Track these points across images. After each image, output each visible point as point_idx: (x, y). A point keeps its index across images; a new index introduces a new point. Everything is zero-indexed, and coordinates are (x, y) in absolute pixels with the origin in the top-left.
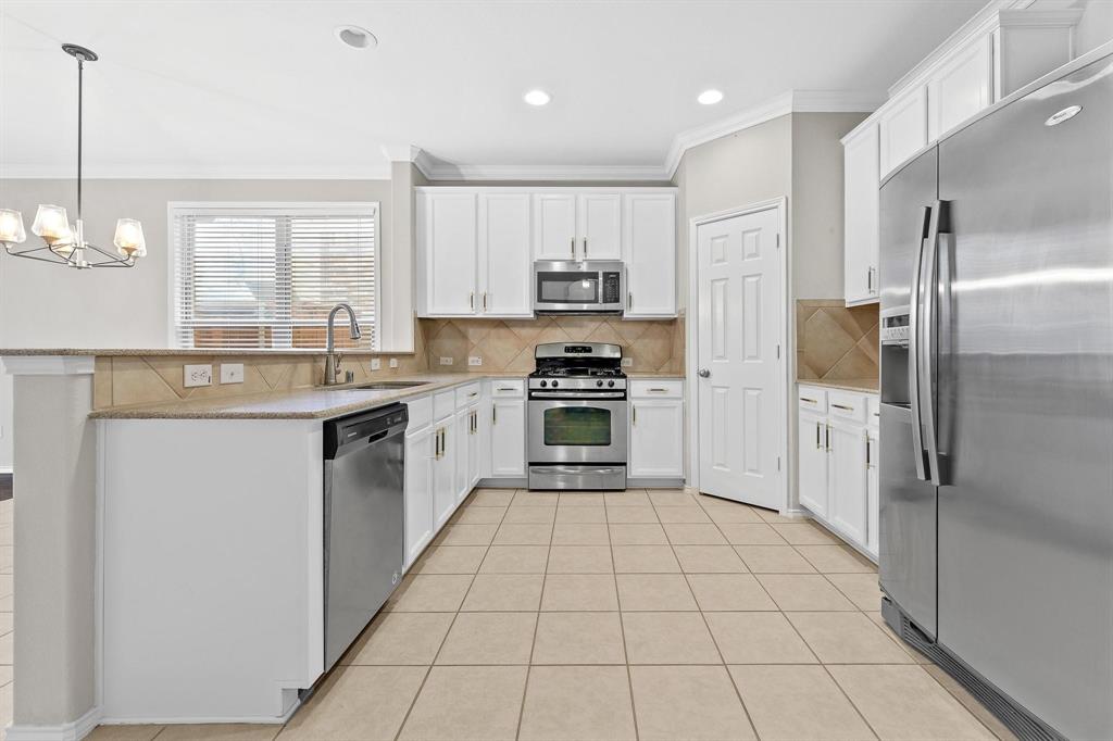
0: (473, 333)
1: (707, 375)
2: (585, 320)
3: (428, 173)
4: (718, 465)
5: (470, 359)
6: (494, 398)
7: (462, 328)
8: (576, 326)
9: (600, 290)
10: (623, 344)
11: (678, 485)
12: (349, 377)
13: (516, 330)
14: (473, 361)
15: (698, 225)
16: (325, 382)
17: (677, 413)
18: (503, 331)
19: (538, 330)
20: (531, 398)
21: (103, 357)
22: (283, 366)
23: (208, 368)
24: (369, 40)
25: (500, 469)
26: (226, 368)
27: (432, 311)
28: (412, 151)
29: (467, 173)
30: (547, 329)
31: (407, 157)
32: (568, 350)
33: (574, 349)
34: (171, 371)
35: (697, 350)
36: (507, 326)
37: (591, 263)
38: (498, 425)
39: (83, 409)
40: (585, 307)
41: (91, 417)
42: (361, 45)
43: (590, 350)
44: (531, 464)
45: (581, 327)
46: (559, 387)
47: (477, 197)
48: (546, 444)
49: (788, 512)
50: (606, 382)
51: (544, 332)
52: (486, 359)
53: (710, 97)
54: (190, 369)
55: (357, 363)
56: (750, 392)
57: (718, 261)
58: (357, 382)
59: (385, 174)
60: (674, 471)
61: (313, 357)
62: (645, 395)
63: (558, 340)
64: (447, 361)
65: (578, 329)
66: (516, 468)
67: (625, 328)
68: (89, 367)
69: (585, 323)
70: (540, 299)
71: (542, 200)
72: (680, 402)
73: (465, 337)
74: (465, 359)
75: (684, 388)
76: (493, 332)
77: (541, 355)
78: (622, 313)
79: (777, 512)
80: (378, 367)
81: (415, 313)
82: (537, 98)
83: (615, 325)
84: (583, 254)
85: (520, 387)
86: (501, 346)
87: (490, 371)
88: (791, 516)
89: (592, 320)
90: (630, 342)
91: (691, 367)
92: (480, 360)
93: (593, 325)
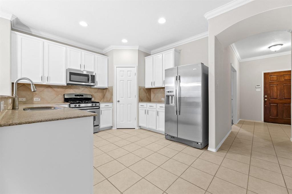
1: (119, 101)
4: (121, 121)
5: (34, 98)
8: (77, 89)
9: (90, 79)
10: (91, 94)
11: (111, 128)
15: (117, 67)
16: (13, 108)
17: (111, 111)
19: (64, 89)
29: (33, 32)
31: (10, 18)
32: (76, 96)
33: (78, 95)
35: (116, 96)
36: (52, 88)
37: (87, 72)
40: (84, 84)
43: (82, 96)
45: (79, 89)
49: (137, 128)
52: (42, 99)
53: (125, 41)
56: (129, 105)
57: (122, 76)
60: (111, 125)
62: (104, 107)
63: (72, 92)
65: (78, 90)
67: (92, 90)
69: (80, 88)
70: (70, 80)
71: (70, 50)
72: (112, 108)
74: (32, 99)
75: (113, 104)
76: (46, 89)
77: (65, 97)
79: (135, 128)
83: (89, 89)
86: (48, 94)
87: (44, 103)
88: (138, 128)
89: (82, 87)
90: (93, 93)
91: (115, 100)
92: (40, 99)
93: (83, 89)
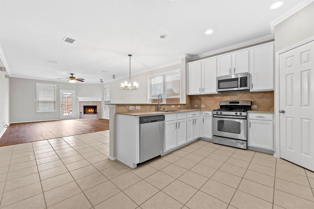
0: (202, 98)
1: (283, 112)
2: (237, 93)
3: (191, 58)
4: (289, 148)
5: (202, 105)
6: (203, 116)
7: (200, 97)
8: (234, 95)
9: (239, 83)
10: (252, 100)
12: (164, 109)
13: (214, 97)
14: (203, 106)
15: (279, 54)
16: (158, 110)
17: (270, 126)
18: (211, 98)
19: (221, 97)
20: (213, 117)
21: (117, 105)
22: (149, 107)
23: (133, 107)
24: (166, 36)
25: (205, 136)
26: (137, 107)
27: (191, 93)
28: (185, 55)
29: (201, 56)
30: (224, 97)
31: (184, 57)
32: (230, 103)
33: (233, 103)
34: (127, 107)
35: (279, 103)
36: (212, 96)
37: (236, 75)
38: (204, 123)
39: (115, 113)
41: (116, 114)
42: (164, 38)
43: (238, 103)
44: (214, 136)
45: (236, 95)
46: (222, 114)
47: (201, 62)
48: (218, 130)
50: (238, 113)
51: (223, 97)
52: (206, 106)
54: (130, 107)
55: (168, 106)
57: (289, 67)
58: (165, 110)
59: (179, 62)
60: (269, 147)
61: (156, 105)
62: (255, 118)
63: (227, 100)
64: (196, 106)
65: (235, 96)
66: (209, 136)
67: (252, 95)
68: (115, 106)
69: (238, 94)
70: (219, 88)
72: (272, 122)
73: (200, 100)
74: (200, 106)
75: (273, 117)
76: (208, 98)
77: (221, 104)
78: (249, 90)
80: (174, 107)
81: (187, 94)
82: (209, 32)
83: (248, 94)
84: (234, 72)
85: (210, 113)
86: (210, 101)
87: (207, 109)
89: (240, 93)
90: (256, 100)
91: (277, 109)
92: (204, 106)
93: (241, 95)
